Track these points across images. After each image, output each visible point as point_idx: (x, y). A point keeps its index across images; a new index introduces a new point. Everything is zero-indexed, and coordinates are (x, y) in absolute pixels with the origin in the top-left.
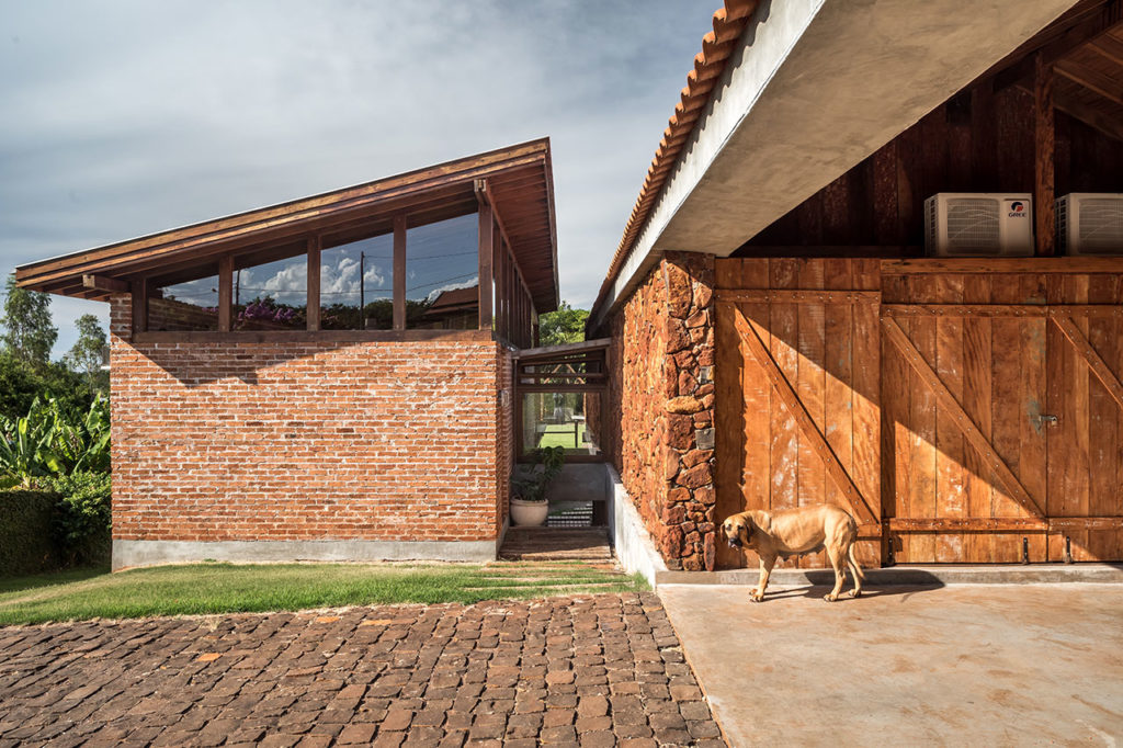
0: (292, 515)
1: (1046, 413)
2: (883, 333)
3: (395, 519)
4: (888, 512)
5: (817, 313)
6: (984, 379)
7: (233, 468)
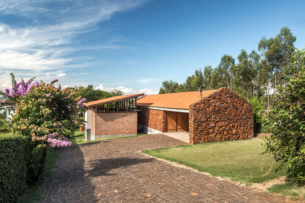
0: (116, 132)
1: (186, 120)
2: (176, 115)
3: (127, 132)
4: (177, 128)
5: (172, 114)
6: (183, 118)
7: (109, 127)
